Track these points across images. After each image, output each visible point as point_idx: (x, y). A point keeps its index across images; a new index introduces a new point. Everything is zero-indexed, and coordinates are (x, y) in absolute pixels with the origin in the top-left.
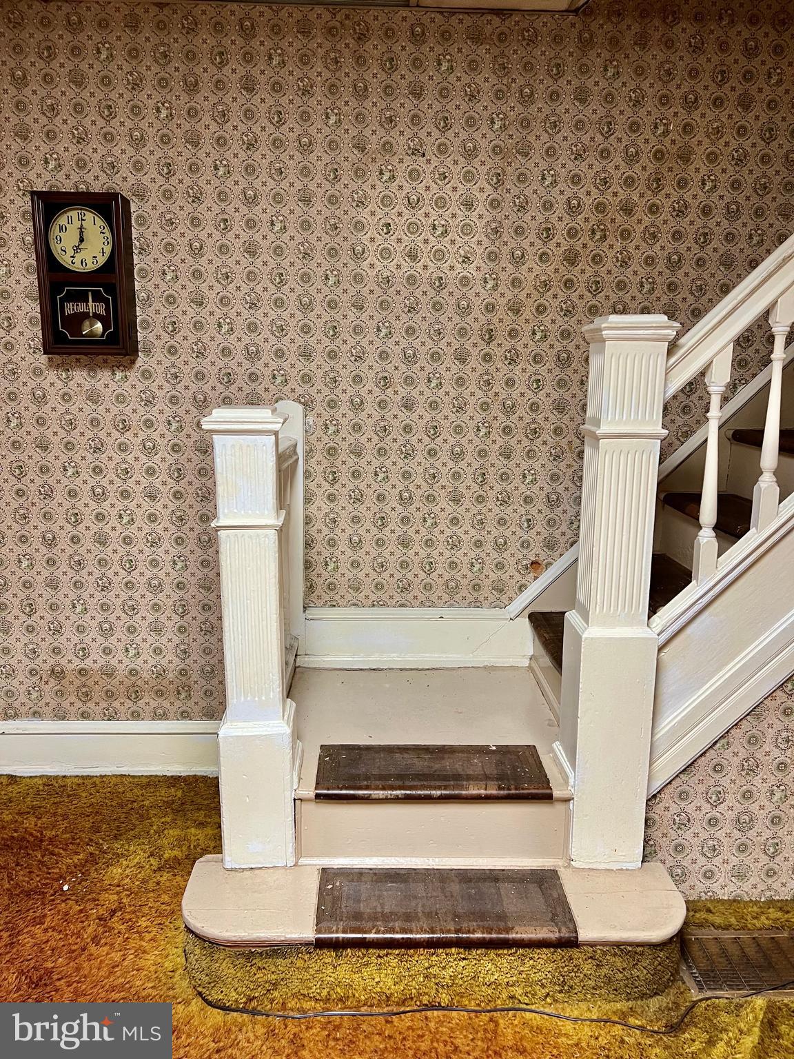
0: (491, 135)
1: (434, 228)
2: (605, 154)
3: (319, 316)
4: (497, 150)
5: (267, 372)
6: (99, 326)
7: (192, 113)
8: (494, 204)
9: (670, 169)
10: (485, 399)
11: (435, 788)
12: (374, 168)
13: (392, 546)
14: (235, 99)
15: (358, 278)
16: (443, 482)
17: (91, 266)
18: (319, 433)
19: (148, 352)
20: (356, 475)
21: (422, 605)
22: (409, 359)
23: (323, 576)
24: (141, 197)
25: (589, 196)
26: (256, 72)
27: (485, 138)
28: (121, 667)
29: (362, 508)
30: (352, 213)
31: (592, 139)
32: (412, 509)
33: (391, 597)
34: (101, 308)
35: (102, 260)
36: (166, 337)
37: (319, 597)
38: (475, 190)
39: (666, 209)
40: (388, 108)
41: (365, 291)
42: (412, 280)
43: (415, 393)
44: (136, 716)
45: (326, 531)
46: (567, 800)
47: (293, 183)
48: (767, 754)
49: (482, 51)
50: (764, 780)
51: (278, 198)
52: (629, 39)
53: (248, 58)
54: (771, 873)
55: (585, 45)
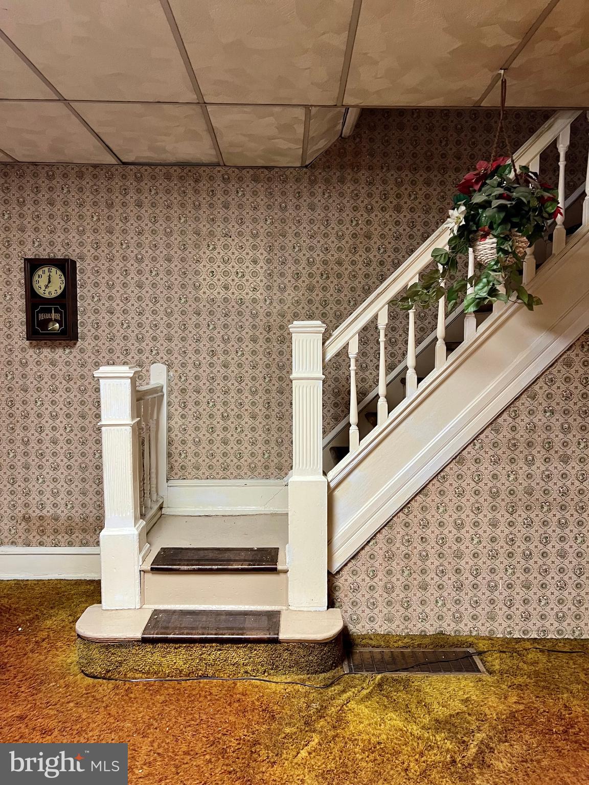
0: (265, 227)
1: (237, 273)
2: (326, 235)
3: (176, 319)
4: (269, 234)
5: (148, 348)
6: (57, 325)
7: (110, 218)
8: (269, 261)
9: (361, 243)
10: (268, 362)
11: (215, 565)
12: (205, 243)
13: (217, 443)
14: (132, 211)
15: (197, 299)
16: (246, 407)
17: (54, 295)
18: (177, 381)
19: (83, 339)
20: (197, 403)
21: (235, 478)
22: (226, 341)
23: (178, 461)
24: (82, 259)
25: (318, 258)
26: (143, 198)
27: (262, 229)
28: (63, 515)
29: (201, 422)
30: (194, 266)
31: (319, 228)
32: (229, 422)
33: (218, 473)
34: (58, 316)
35: (59, 292)
36: (93, 330)
37: (176, 474)
38: (258, 254)
39: (360, 263)
40: (212, 214)
41: (201, 306)
42: (226, 300)
43: (229, 359)
44: (70, 544)
45: (180, 435)
46: (286, 572)
47: (162, 252)
48: (398, 549)
49: (259, 186)
50: (398, 564)
51: (154, 259)
52: (335, 180)
53: (139, 191)
54: (407, 619)
55: (313, 182)
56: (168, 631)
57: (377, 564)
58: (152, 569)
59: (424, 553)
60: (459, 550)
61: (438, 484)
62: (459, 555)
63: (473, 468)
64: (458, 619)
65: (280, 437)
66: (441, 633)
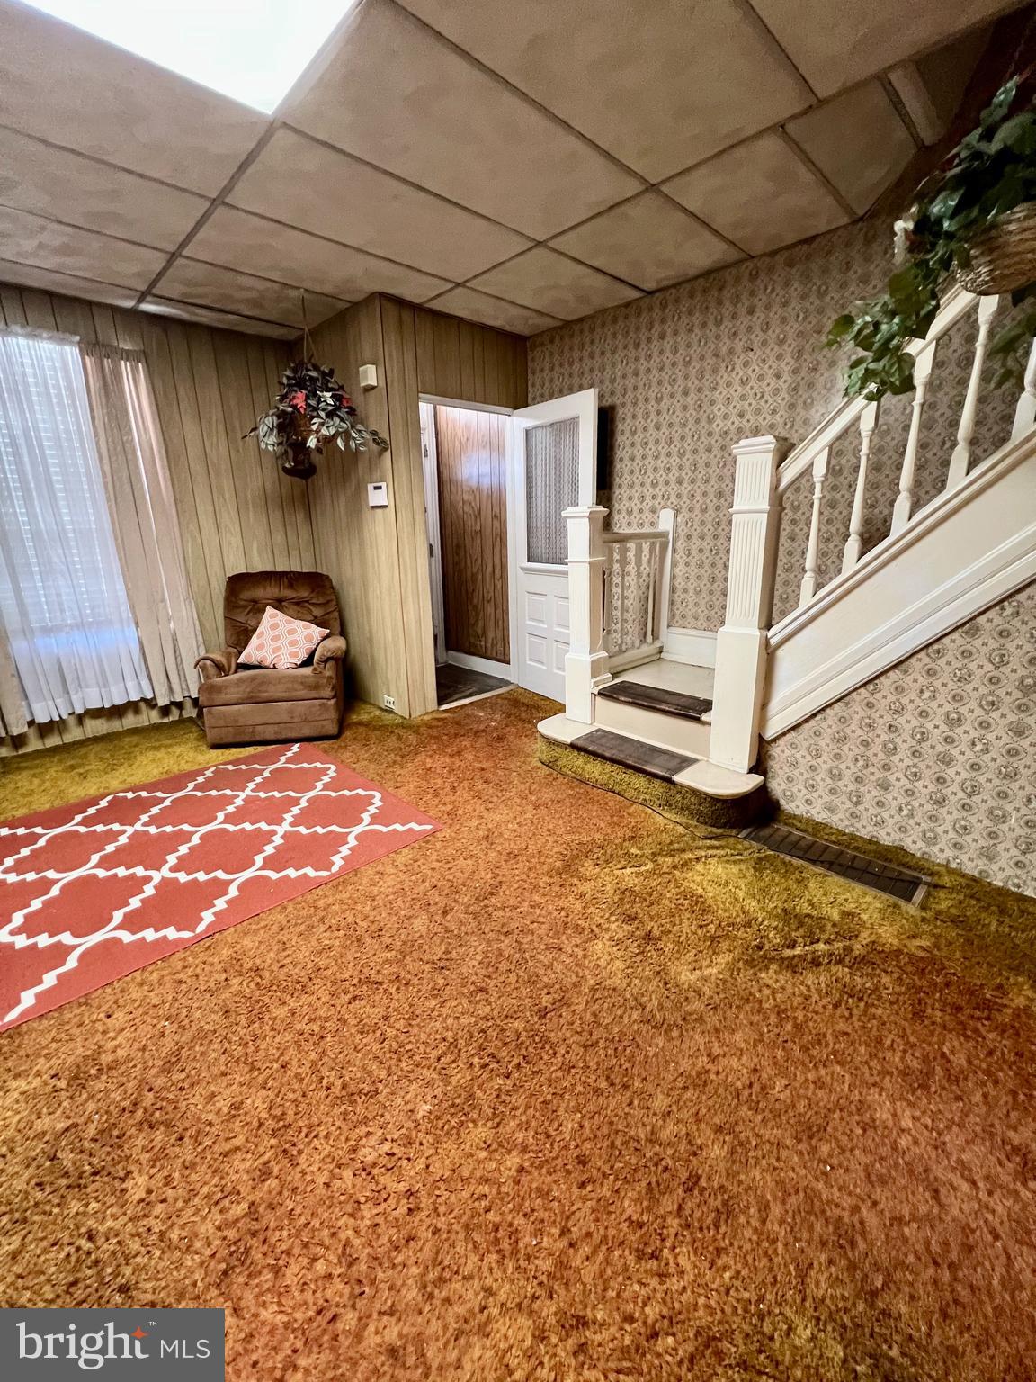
0: (796, 326)
1: (756, 395)
3: (688, 459)
4: (800, 335)
5: (661, 493)
7: (637, 359)
8: (795, 371)
14: (656, 346)
15: (710, 434)
18: (682, 526)
20: (701, 551)
23: (679, 610)
26: (666, 327)
27: (792, 328)
29: (703, 571)
30: (710, 395)
37: (677, 622)
38: (783, 365)
40: (734, 326)
45: (682, 583)
46: (710, 725)
47: (680, 385)
48: (853, 731)
49: (794, 270)
50: (851, 750)
51: (672, 395)
53: (663, 321)
54: (853, 815)
57: (822, 743)
58: (601, 694)
59: (891, 746)
60: (946, 753)
61: (926, 660)
63: (994, 644)
64: (930, 840)
65: (785, 592)
66: (902, 848)
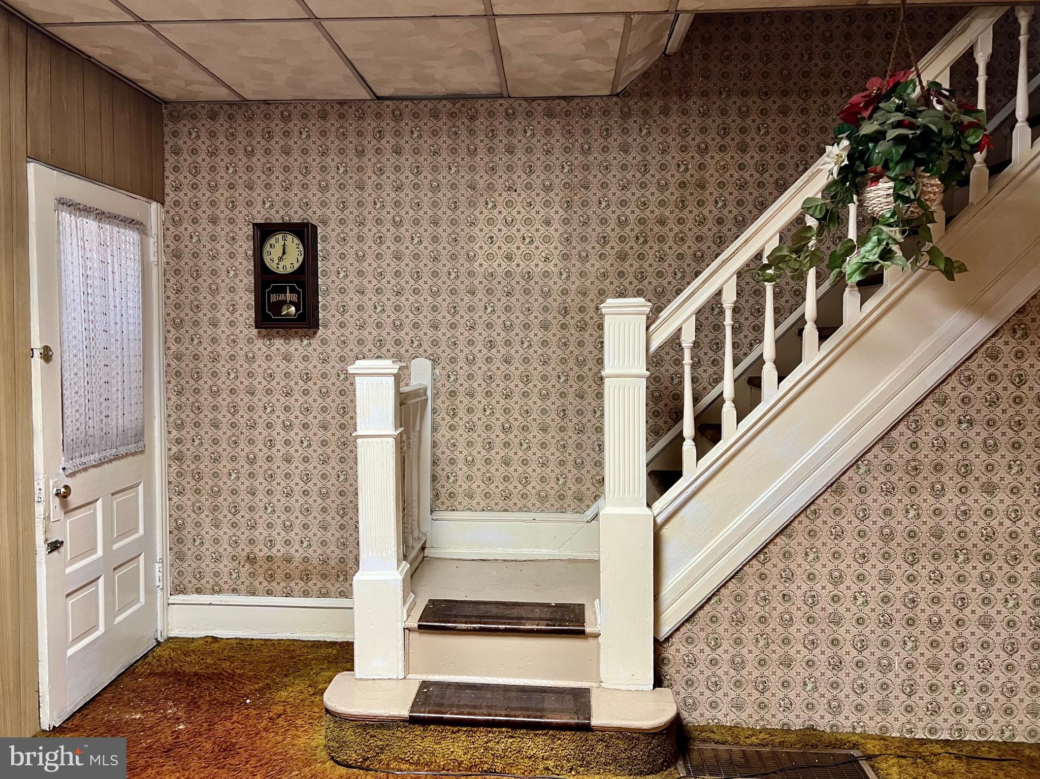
0: (562, 176)
1: (524, 239)
2: (643, 185)
3: (444, 300)
4: (567, 186)
5: (408, 338)
6: (293, 309)
7: (360, 169)
8: (566, 222)
9: (691, 194)
10: (563, 356)
11: (502, 624)
12: (482, 200)
13: (497, 464)
14: (388, 160)
15: (471, 274)
16: (534, 416)
17: (289, 270)
18: (444, 381)
19: (325, 326)
20: (470, 410)
21: (520, 510)
22: (508, 328)
23: (445, 487)
24: (325, 223)
25: (632, 214)
26: (402, 142)
27: (558, 179)
28: (297, 555)
29: (475, 435)
30: (467, 230)
31: (634, 176)
32: (512, 436)
33: (497, 504)
34: (294, 297)
35: (297, 266)
36: (338, 316)
37: (443, 503)
38: (552, 212)
39: (690, 221)
40: (491, 161)
41: (476, 282)
42: (508, 274)
43: (513, 352)
44: (306, 594)
45: (448, 452)
46: (596, 636)
47: (426, 213)
48: (750, 609)
49: (554, 122)
50: (750, 631)
51: (416, 222)
52: (656, 111)
53: (397, 134)
54: (762, 706)
55: (625, 116)
56: (443, 709)
57: (720, 630)
58: (420, 627)
59: (787, 617)
60: (835, 613)
61: (806, 522)
62: (836, 620)
63: (856, 501)
64: (835, 709)
65: (580, 456)
66: (812, 729)
